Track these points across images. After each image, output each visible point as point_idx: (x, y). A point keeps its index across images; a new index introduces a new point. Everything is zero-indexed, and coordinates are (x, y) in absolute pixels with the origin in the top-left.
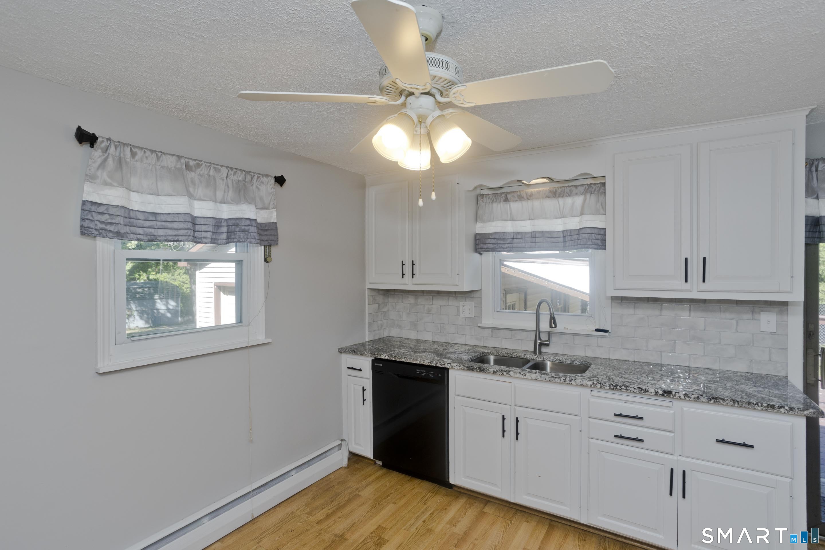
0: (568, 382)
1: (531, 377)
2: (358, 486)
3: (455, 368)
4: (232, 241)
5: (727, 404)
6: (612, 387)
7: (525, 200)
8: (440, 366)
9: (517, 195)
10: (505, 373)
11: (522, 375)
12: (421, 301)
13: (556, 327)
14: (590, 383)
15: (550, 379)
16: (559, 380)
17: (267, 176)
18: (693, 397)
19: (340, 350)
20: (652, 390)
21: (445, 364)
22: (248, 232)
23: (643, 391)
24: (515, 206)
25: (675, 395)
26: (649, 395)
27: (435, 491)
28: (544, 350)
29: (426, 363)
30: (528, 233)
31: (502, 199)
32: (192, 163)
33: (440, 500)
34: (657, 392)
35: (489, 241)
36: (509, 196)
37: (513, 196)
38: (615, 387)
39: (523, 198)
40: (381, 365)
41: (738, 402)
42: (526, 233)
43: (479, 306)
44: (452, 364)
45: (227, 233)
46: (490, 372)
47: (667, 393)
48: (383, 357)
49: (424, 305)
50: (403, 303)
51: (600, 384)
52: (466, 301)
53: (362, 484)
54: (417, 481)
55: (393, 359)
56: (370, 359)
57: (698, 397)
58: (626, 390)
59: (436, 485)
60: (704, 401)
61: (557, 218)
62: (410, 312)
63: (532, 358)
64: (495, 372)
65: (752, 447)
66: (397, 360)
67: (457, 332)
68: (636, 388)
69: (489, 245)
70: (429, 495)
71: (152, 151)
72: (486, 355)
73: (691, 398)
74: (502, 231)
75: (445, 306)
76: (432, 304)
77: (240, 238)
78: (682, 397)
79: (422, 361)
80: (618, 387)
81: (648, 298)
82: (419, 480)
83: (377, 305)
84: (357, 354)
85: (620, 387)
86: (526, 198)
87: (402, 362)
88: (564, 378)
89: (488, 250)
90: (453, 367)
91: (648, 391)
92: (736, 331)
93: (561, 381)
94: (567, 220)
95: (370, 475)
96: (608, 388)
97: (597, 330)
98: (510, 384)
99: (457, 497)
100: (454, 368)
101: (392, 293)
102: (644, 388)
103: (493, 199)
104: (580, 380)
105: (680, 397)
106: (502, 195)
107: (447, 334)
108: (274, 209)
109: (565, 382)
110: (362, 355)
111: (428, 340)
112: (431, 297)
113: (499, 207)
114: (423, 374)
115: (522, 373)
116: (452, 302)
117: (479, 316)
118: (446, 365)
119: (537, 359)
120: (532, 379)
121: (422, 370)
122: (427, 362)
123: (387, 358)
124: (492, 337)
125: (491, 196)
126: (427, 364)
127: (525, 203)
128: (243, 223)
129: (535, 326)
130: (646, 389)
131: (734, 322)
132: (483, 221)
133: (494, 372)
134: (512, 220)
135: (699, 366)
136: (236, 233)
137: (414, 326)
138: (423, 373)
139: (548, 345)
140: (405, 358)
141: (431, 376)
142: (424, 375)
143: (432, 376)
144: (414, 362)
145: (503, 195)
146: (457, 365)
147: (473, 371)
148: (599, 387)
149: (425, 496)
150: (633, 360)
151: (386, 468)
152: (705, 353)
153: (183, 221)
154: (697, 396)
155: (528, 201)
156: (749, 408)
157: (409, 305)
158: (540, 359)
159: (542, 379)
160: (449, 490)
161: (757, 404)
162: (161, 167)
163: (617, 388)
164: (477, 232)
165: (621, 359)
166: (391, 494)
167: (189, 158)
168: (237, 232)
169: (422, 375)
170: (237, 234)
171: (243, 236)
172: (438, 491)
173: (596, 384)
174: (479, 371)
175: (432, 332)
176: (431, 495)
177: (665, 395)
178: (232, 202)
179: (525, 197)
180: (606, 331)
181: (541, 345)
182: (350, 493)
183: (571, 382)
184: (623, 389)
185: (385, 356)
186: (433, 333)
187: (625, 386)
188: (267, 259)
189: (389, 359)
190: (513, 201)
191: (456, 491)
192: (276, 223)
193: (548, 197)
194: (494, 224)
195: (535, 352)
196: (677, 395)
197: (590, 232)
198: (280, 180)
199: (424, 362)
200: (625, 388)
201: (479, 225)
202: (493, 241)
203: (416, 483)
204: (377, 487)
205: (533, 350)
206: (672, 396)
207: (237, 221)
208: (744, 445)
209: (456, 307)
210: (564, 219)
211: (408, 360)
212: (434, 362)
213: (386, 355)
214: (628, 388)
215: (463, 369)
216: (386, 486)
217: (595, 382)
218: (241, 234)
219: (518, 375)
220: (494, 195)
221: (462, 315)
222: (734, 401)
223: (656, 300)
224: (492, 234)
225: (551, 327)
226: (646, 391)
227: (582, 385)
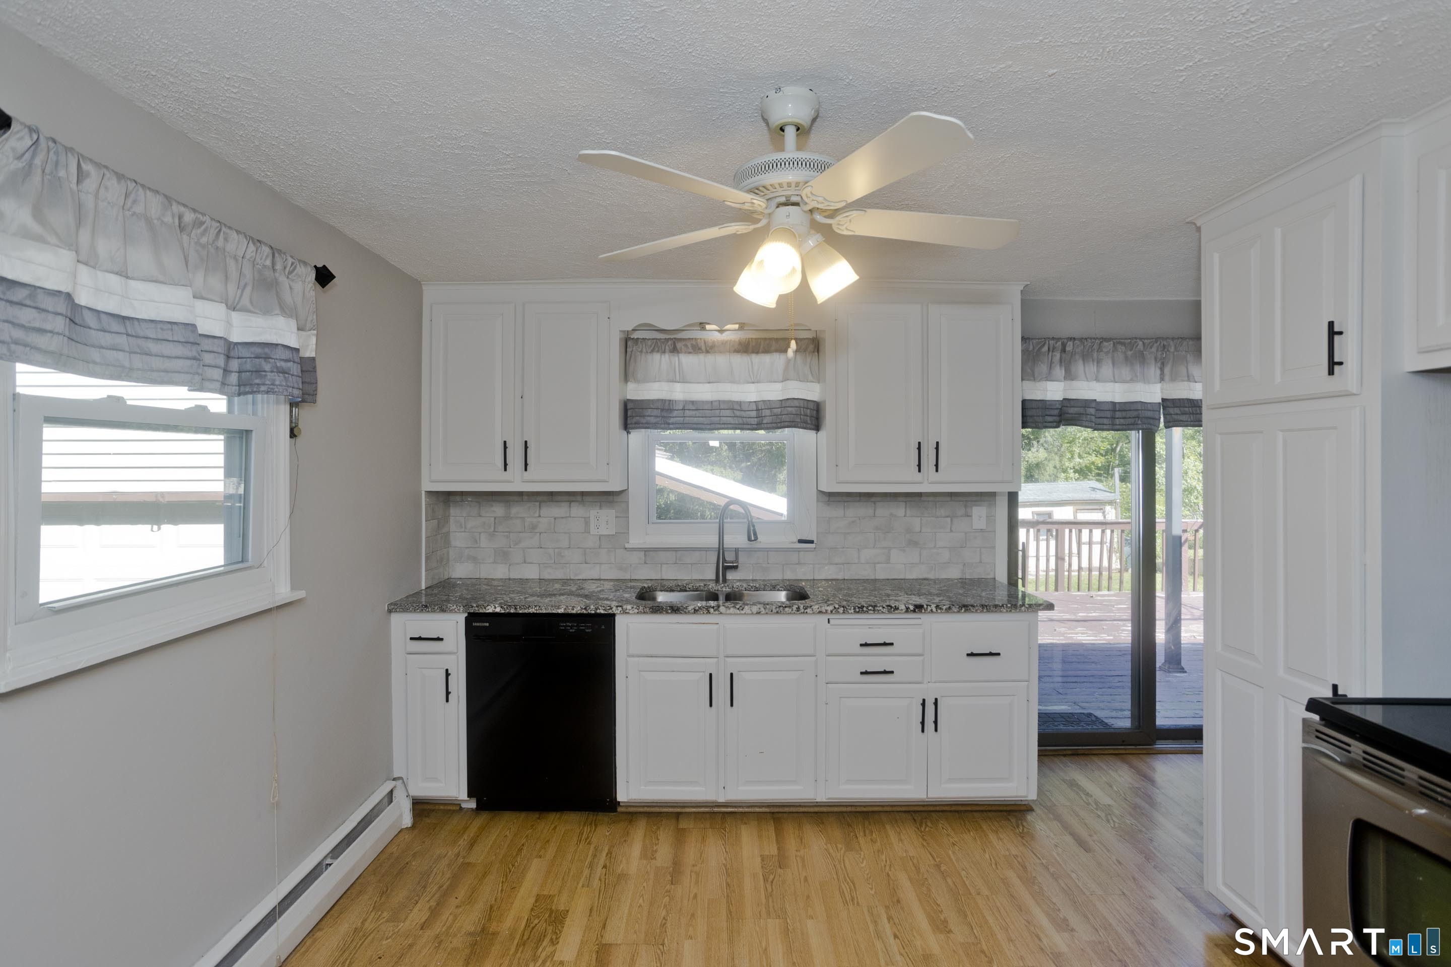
0: (802, 611)
1: (751, 610)
2: (456, 850)
3: (631, 612)
4: (255, 390)
5: (976, 610)
6: (857, 610)
7: (703, 352)
8: (602, 612)
9: (692, 344)
10: (712, 610)
11: (738, 609)
12: (517, 510)
13: (756, 539)
14: (830, 608)
15: (778, 609)
16: (790, 610)
17: (305, 264)
18: (944, 608)
19: (392, 607)
20: (903, 607)
21: (611, 609)
22: (289, 374)
23: (893, 609)
24: (688, 361)
25: (927, 608)
26: (900, 613)
27: (592, 822)
28: (730, 576)
29: (577, 610)
30: (707, 402)
31: (667, 348)
32: (189, 217)
33: (608, 831)
34: (907, 608)
35: (649, 412)
36: (679, 345)
37: (686, 346)
38: (860, 609)
39: (700, 349)
40: (487, 624)
41: (986, 606)
42: (703, 402)
43: (624, 515)
44: (624, 607)
45: (239, 372)
46: (689, 612)
47: (919, 608)
48: (490, 610)
49: (523, 518)
50: (480, 516)
51: (843, 607)
52: (601, 508)
53: (459, 845)
54: (553, 816)
55: (512, 611)
56: (461, 618)
57: (950, 607)
58: (874, 610)
59: (587, 812)
60: (955, 611)
61: (748, 383)
62: (494, 531)
63: (716, 589)
64: (697, 610)
65: (998, 654)
66: (520, 612)
67: (586, 559)
68: (884, 606)
69: (649, 418)
70: (586, 830)
71: (120, 177)
72: (650, 591)
73: (943, 609)
74: (668, 398)
75: (562, 518)
76: (540, 516)
77: (273, 384)
78: (934, 610)
79: (570, 608)
80: (865, 609)
81: (890, 493)
82: (554, 814)
83: (436, 521)
84: (434, 611)
85: (867, 608)
86: (704, 350)
87: (529, 614)
88: (797, 606)
89: (648, 426)
90: (627, 611)
91: (898, 608)
92: (951, 531)
93: (792, 610)
94: (762, 386)
95: (466, 828)
96: (852, 611)
97: (801, 541)
98: (716, 626)
99: (631, 821)
100: (628, 613)
101: (458, 498)
102: (893, 606)
103: (653, 346)
104: (817, 607)
105: (932, 610)
106: (668, 341)
107: (568, 565)
108: (312, 332)
109: (798, 611)
110: (443, 610)
111: (531, 578)
112: (537, 504)
113: (661, 361)
114: (571, 629)
115: (738, 607)
116: (577, 511)
117: (624, 532)
118: (614, 609)
119: (724, 589)
120: (752, 614)
121: (570, 623)
122: (579, 608)
123: (498, 610)
124: (645, 563)
125: (649, 343)
126: (579, 612)
127: (702, 357)
128: (281, 354)
129: (718, 541)
130: (895, 606)
131: (949, 520)
132: (637, 381)
133: (695, 610)
134: (684, 381)
135: (914, 576)
136: (264, 373)
137: (503, 555)
138: (572, 627)
139: (736, 567)
140: (536, 606)
141: (587, 631)
142: (574, 630)
143: (590, 630)
144: (553, 612)
145: (670, 343)
146: (632, 608)
147: (661, 613)
148: (842, 611)
149: (581, 833)
150: (843, 578)
151: (486, 810)
152: (920, 560)
153: (184, 340)
154: (948, 606)
155: (708, 354)
156: (996, 611)
157: (493, 519)
158: (728, 589)
159: (767, 611)
160: (612, 814)
161: (1003, 606)
162: (132, 215)
163: (863, 610)
164: (629, 397)
165: (830, 578)
166: (523, 845)
167: (185, 206)
168: (265, 371)
169: (571, 631)
170: (266, 375)
171: (281, 382)
172: (595, 820)
173: (838, 608)
174: (671, 612)
175: (539, 564)
176: (589, 829)
177: (917, 610)
178: (252, 309)
179: (703, 348)
180: (812, 542)
181: (726, 568)
182: (449, 865)
183: (806, 611)
184: (871, 610)
185: (495, 608)
186: (541, 565)
187: (872, 606)
188: (295, 429)
189: (503, 612)
190: (685, 353)
191: (623, 813)
192: (313, 359)
193: (737, 351)
194: (656, 385)
195: (717, 580)
196: (929, 608)
197: (797, 405)
198: (324, 277)
199: (573, 610)
200: (872, 609)
201: (631, 386)
202: (656, 412)
203: (554, 819)
204: (491, 842)
205: (713, 577)
206: (923, 611)
207: (267, 350)
208: (991, 654)
209: (583, 519)
210: (759, 384)
211: (541, 609)
212: (592, 607)
213: (497, 606)
214: (876, 608)
215: (644, 612)
216: (506, 836)
217: (837, 606)
218: (275, 376)
219: (732, 610)
220: (655, 341)
221: (593, 530)
222: (983, 606)
223: (869, 496)
224: (653, 401)
225: (749, 539)
226: (896, 608)
227: (820, 612)
